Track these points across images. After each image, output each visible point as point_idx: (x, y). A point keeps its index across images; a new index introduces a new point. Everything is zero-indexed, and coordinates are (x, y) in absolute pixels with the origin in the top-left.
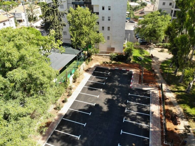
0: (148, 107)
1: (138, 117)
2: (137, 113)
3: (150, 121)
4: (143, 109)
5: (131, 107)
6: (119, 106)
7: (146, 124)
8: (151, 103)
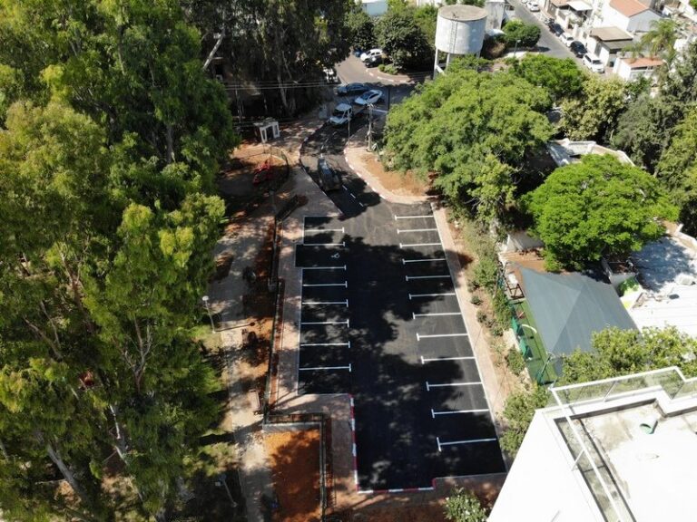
0: (305, 341)
1: (322, 315)
2: (325, 321)
3: (300, 312)
4: (314, 335)
5: (339, 332)
6: (364, 327)
7: (307, 306)
8: (297, 352)
